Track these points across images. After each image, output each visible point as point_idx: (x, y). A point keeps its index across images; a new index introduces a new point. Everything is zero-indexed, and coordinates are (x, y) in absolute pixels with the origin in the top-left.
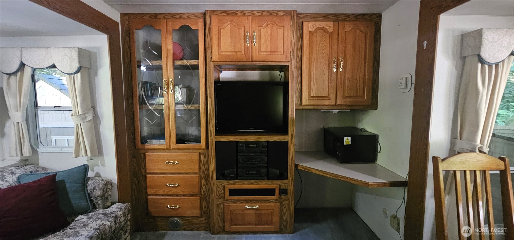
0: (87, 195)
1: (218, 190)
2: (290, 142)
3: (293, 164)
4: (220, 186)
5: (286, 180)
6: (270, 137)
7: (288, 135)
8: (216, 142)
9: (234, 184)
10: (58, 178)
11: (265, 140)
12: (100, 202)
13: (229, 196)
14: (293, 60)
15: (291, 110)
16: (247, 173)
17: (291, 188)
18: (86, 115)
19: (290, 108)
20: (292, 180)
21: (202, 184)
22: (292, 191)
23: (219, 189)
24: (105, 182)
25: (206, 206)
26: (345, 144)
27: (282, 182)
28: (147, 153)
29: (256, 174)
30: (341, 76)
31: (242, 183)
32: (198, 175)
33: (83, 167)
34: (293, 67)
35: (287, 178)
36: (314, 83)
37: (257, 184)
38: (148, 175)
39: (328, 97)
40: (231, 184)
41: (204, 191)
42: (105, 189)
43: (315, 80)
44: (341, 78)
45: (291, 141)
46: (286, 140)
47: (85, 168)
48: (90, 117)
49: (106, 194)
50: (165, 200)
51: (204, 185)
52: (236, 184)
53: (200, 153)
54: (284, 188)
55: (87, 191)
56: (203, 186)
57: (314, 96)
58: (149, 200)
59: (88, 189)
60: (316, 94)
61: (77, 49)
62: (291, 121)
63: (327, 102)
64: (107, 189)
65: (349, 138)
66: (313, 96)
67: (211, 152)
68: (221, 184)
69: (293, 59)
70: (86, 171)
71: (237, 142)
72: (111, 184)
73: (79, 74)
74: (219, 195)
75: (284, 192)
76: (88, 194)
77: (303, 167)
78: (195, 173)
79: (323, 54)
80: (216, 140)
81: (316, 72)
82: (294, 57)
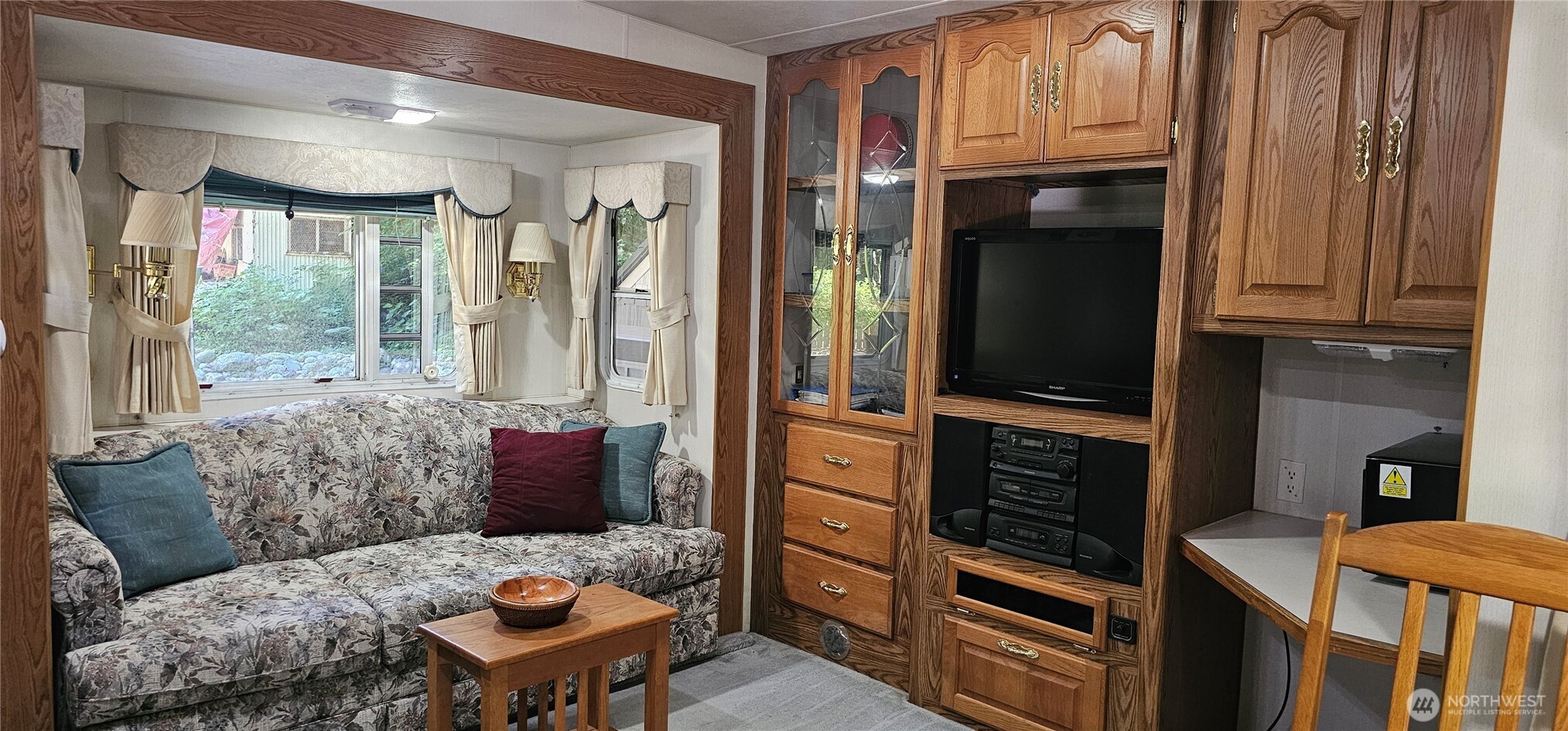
0: (650, 488)
1: (933, 567)
2: (1154, 452)
3: (1160, 535)
4: (938, 556)
5: (1134, 589)
6: (1090, 423)
7: (1150, 422)
8: (936, 415)
9: (973, 559)
10: (608, 439)
11: (1072, 432)
12: (669, 511)
13: (958, 593)
14: (1182, 149)
15: (1164, 332)
16: (1012, 530)
17: (1151, 624)
18: (670, 312)
19: (1163, 324)
20: (1155, 593)
21: (903, 540)
22: (1152, 634)
23: (935, 565)
24: (685, 469)
25: (908, 612)
26: (1381, 494)
27: (1121, 591)
28: (790, 425)
29: (1040, 542)
30: (1392, 197)
31: (997, 562)
32: (892, 510)
33: (656, 428)
34: (1181, 173)
35: (1138, 582)
36: (1267, 233)
37: (1041, 577)
38: (788, 485)
39: (1323, 289)
40: (967, 556)
41: (905, 565)
42: (683, 486)
43: (1271, 220)
44: (1391, 206)
45: (1160, 446)
46: (1142, 441)
47: (660, 430)
48: (676, 316)
49: (683, 498)
50: (816, 563)
51: (907, 544)
52: (981, 560)
53: (901, 446)
54: (1126, 616)
55: (653, 481)
56: (904, 548)
57: (1267, 282)
58: (784, 552)
59: (656, 476)
60: (1274, 275)
61: (662, 164)
62: (1162, 375)
63: (1314, 309)
64: (685, 489)
65: (1406, 472)
66: (1260, 282)
67: (923, 445)
68: (942, 549)
69: (1183, 144)
70: (659, 437)
71: (991, 426)
72: (700, 478)
73: (664, 222)
74: (935, 584)
75: (1124, 629)
76: (654, 486)
77: (1196, 552)
78: (886, 503)
79: (1313, 111)
80: (937, 411)
81: (1279, 186)
82: (1187, 137)
